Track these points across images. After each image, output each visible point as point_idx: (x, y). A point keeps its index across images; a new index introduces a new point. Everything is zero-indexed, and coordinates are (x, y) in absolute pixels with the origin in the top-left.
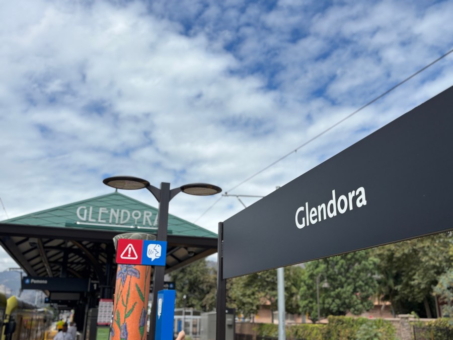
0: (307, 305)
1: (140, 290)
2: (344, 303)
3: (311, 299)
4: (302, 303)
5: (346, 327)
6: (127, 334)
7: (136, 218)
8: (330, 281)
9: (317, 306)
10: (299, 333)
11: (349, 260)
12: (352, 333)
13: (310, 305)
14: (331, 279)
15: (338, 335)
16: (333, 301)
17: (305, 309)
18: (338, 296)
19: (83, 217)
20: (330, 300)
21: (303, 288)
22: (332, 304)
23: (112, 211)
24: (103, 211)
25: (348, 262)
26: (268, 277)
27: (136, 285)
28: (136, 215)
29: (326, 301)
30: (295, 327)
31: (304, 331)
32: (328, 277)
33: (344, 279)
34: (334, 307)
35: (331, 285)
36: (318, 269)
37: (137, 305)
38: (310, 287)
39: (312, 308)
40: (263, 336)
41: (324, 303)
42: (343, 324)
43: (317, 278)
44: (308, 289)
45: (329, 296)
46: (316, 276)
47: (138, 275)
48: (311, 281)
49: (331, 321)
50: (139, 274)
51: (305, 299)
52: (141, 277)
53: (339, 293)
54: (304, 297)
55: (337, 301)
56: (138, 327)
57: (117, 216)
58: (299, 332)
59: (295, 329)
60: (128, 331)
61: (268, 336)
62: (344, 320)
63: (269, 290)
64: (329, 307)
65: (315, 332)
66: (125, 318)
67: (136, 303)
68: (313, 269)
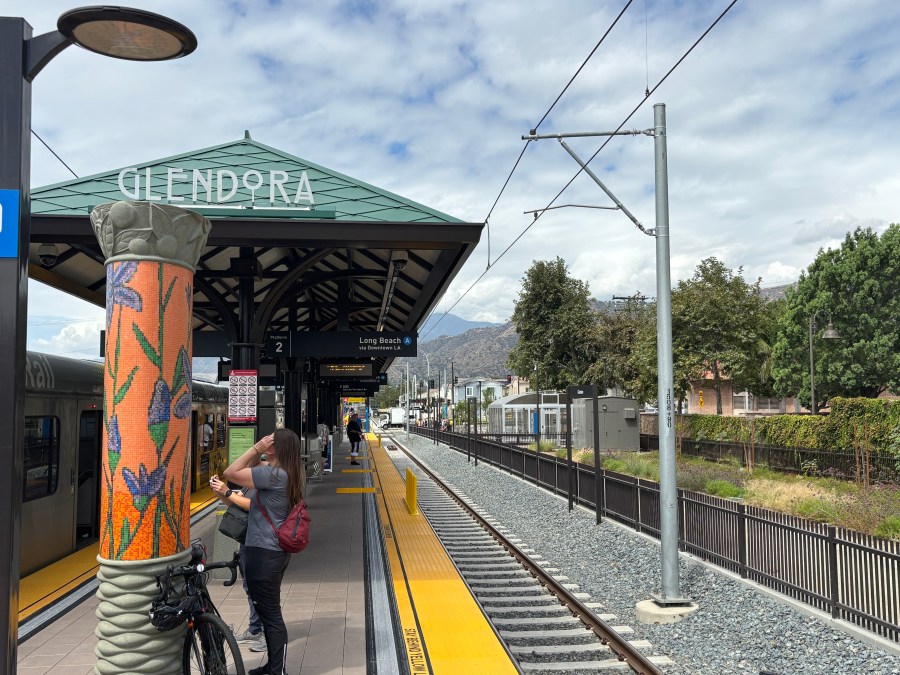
0: (789, 377)
1: (145, 340)
2: (874, 371)
3: (799, 366)
4: (779, 374)
5: (871, 420)
6: (119, 442)
7: (253, 188)
8: (841, 325)
9: (810, 379)
10: (770, 433)
11: (888, 278)
12: (883, 432)
13: (795, 376)
14: (844, 320)
15: (852, 436)
16: (847, 367)
17: (784, 384)
18: (859, 357)
19: (134, 193)
20: (839, 366)
21: (782, 343)
22: (843, 373)
23: (197, 174)
24: (175, 176)
25: (886, 283)
26: (705, 325)
27: (135, 327)
28: (253, 181)
29: (831, 368)
30: (761, 421)
31: (780, 429)
32: (837, 318)
33: (873, 322)
34: (849, 379)
35: (844, 333)
36: (814, 303)
37: (140, 373)
38: (795, 340)
39: (798, 384)
40: (698, 440)
41: (825, 372)
42: (863, 413)
43: (811, 322)
44: (792, 345)
45: (839, 358)
46: (809, 316)
47: (137, 304)
48: (797, 328)
49: (837, 408)
50: (140, 299)
51: (785, 366)
52: (144, 306)
53: (860, 349)
54: (783, 360)
55: (856, 367)
56: (145, 426)
57: (208, 186)
58: (768, 431)
59: (762, 426)
60: (121, 434)
61: (707, 440)
62: (867, 406)
63: (708, 349)
64: (838, 380)
65: (802, 430)
66: (115, 404)
67: (136, 368)
68: (802, 303)
